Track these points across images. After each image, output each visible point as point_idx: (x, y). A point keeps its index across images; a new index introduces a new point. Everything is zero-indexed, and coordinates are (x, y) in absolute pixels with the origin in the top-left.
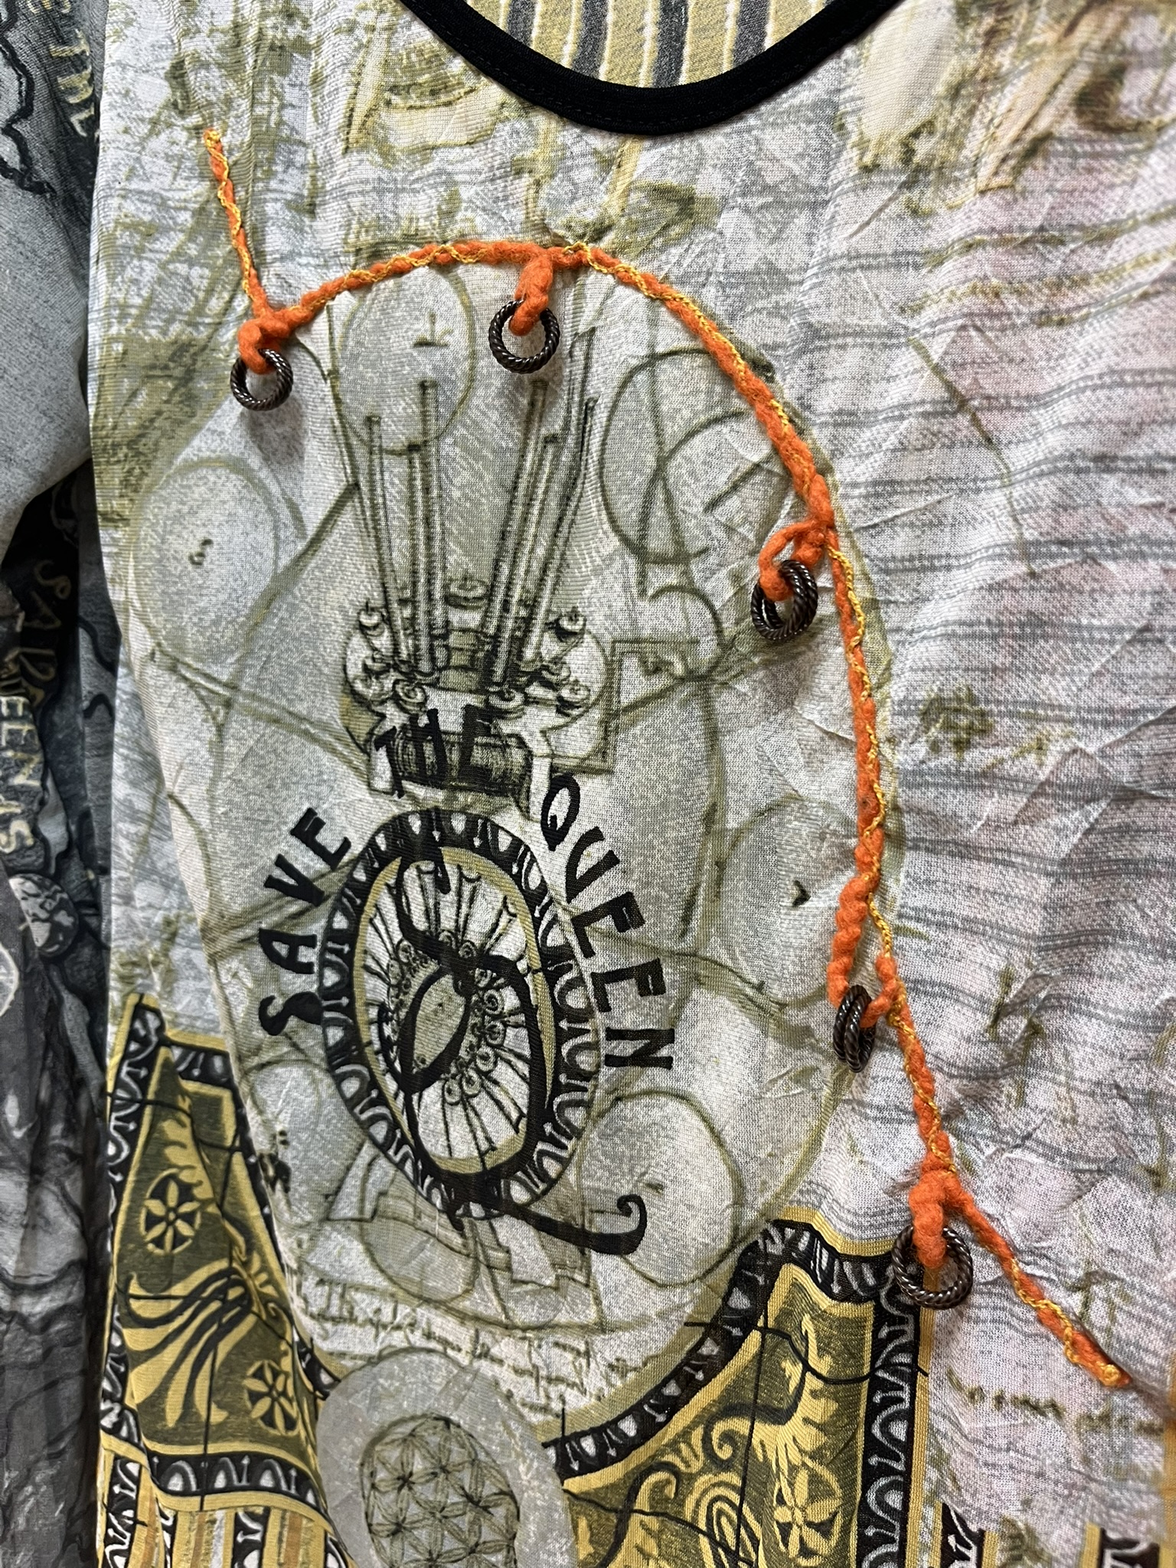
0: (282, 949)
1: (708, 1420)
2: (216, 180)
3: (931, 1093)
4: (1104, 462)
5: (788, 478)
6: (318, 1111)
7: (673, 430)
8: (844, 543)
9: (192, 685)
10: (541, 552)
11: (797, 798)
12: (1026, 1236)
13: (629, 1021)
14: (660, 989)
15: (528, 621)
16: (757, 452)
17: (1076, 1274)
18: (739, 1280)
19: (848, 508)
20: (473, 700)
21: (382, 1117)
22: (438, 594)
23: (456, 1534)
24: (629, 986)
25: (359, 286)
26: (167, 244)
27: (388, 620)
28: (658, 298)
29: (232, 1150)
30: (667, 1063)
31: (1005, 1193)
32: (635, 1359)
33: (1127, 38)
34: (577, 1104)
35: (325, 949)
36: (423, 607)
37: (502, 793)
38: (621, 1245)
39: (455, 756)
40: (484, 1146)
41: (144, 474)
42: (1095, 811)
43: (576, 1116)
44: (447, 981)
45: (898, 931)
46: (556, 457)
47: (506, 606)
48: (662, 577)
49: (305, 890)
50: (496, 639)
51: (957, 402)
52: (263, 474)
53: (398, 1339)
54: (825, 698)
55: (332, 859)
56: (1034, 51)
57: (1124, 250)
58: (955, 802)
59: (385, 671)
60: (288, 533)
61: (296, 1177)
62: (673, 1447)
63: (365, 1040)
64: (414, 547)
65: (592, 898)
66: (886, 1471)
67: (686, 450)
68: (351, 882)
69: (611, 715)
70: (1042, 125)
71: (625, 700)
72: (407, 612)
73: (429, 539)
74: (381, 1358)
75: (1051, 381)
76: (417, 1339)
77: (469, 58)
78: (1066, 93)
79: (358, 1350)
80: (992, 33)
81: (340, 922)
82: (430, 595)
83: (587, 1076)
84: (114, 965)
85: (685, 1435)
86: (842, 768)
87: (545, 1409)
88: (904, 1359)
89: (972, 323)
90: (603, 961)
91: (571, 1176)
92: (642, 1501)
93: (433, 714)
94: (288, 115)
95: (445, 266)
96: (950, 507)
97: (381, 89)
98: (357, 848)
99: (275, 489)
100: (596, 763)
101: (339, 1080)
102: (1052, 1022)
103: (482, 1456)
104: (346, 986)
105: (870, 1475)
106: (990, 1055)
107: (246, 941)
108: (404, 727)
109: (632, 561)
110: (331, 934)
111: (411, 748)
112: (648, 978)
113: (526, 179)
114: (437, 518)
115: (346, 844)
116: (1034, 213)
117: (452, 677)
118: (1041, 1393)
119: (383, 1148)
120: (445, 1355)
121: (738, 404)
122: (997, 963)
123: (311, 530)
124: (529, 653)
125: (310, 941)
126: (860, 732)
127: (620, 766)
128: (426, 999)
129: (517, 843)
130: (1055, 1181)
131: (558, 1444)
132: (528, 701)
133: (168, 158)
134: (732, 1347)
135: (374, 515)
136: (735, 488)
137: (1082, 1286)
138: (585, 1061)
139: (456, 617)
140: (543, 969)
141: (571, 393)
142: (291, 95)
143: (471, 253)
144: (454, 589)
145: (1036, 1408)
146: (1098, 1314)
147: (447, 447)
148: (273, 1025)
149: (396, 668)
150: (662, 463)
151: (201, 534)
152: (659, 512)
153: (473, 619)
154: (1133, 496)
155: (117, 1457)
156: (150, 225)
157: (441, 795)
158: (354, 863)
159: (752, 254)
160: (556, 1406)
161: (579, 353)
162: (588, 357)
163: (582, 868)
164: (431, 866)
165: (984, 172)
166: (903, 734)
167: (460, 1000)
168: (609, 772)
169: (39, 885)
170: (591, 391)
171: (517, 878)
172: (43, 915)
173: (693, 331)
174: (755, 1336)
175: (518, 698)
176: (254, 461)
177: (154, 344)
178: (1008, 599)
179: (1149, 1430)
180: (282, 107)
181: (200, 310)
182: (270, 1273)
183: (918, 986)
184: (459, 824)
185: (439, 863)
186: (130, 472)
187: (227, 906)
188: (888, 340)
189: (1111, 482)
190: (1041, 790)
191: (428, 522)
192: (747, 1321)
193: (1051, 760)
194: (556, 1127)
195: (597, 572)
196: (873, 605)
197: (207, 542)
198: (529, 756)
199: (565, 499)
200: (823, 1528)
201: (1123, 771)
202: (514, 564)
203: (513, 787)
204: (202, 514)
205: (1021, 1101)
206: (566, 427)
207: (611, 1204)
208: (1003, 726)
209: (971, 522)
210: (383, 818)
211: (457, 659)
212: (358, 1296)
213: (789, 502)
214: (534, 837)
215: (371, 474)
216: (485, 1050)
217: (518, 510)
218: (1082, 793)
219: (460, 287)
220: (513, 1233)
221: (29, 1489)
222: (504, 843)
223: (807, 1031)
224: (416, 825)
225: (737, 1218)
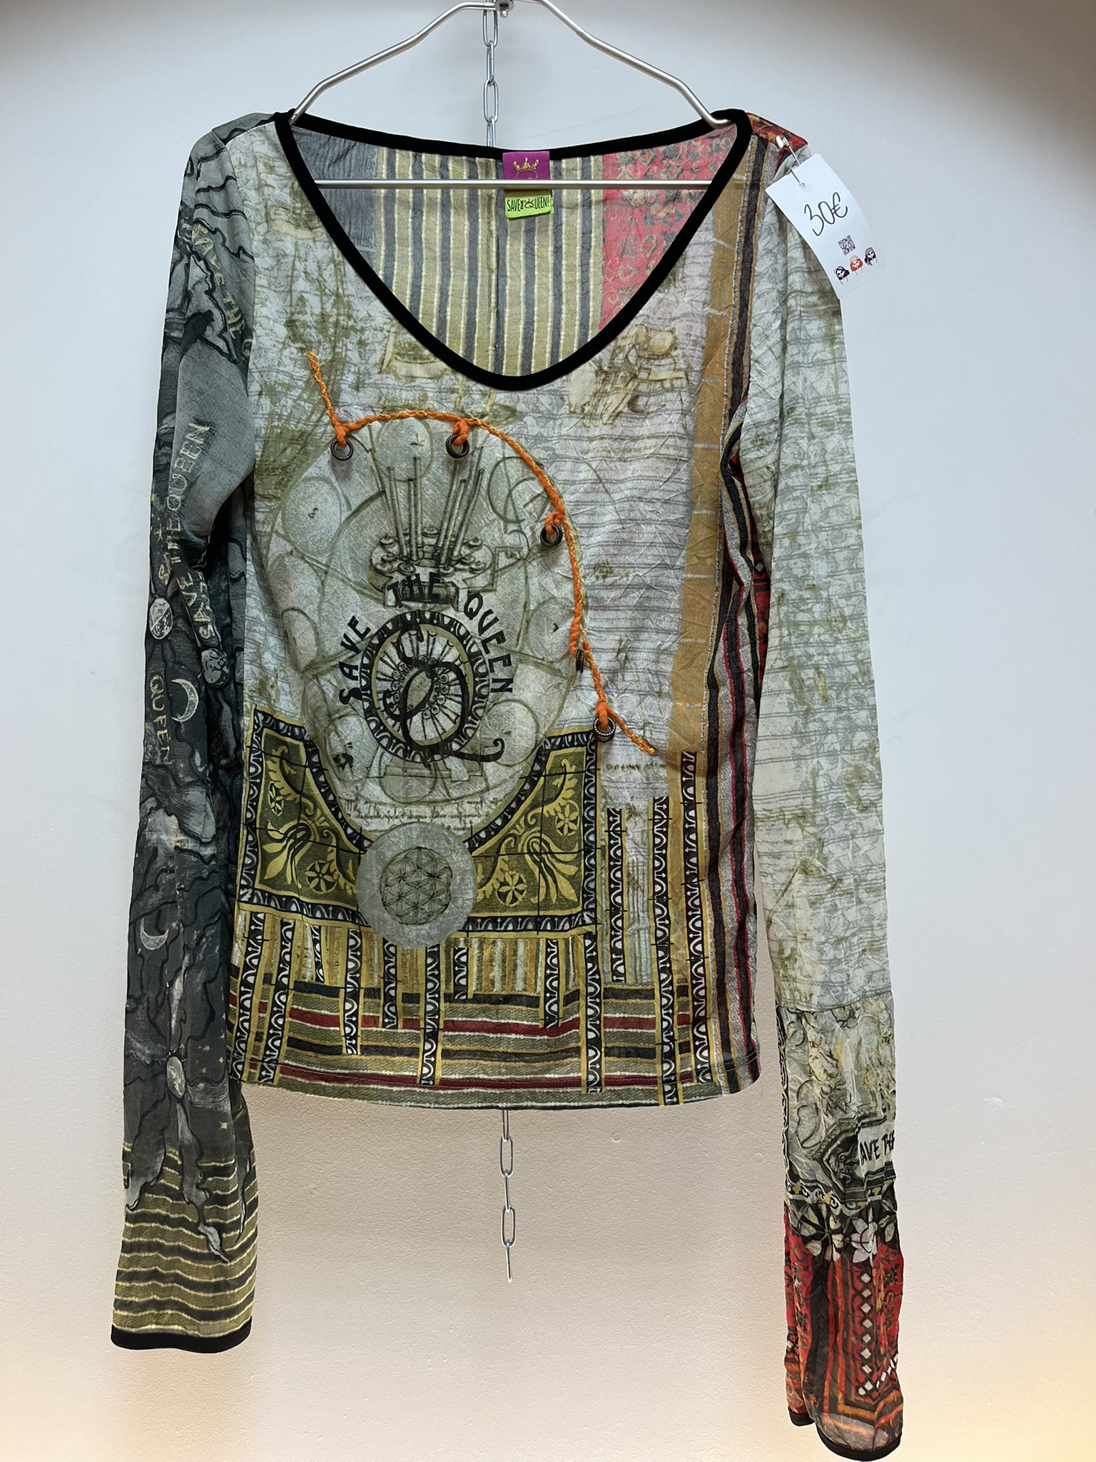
0: (347, 670)
1: (526, 814)
2: (313, 371)
3: (599, 680)
4: (640, 499)
5: (549, 497)
6: (362, 735)
7: (513, 481)
8: (568, 519)
9: (311, 565)
10: (460, 518)
11: (553, 597)
12: (627, 717)
13: (501, 675)
14: (510, 664)
15: (455, 542)
16: (539, 490)
17: (641, 724)
18: (537, 760)
19: (568, 508)
20: (431, 570)
21: (386, 736)
22: (419, 532)
23: (425, 893)
24: (500, 664)
25: (383, 420)
26: (296, 393)
27: (398, 542)
28: (505, 439)
29: (305, 767)
30: (510, 690)
31: (621, 707)
32: (501, 796)
33: (640, 388)
34: (481, 707)
35: (361, 671)
36: (414, 536)
37: (446, 603)
38: (496, 757)
39: (426, 591)
40: (441, 731)
41: (289, 481)
42: (642, 592)
43: (480, 712)
44: (423, 674)
45: (588, 634)
46: (466, 487)
47: (446, 537)
48: (512, 527)
49: (353, 647)
50: (442, 548)
51: (600, 480)
52: (336, 484)
53: (397, 822)
54: (562, 565)
55: (362, 636)
56: (618, 389)
57: (640, 444)
58: (604, 594)
59: (395, 560)
60: (345, 508)
61: (356, 760)
62: (514, 827)
63: (377, 706)
64: (410, 515)
65: (486, 635)
66: (589, 804)
67: (517, 488)
68: (370, 645)
69: (494, 572)
70: (620, 409)
71: (500, 567)
72: (407, 538)
73: (416, 512)
74: (391, 830)
75: (623, 477)
76: (405, 820)
77: (431, 350)
78: (626, 401)
79: (382, 828)
80: (604, 380)
81: (366, 661)
82: (416, 533)
83: (484, 697)
84: (246, 691)
85: (518, 821)
86: (569, 587)
87: (463, 829)
88: (593, 767)
89: (604, 459)
90: (493, 655)
91: (478, 734)
92: (503, 851)
93: (418, 575)
94: (349, 353)
95: (421, 418)
96: (598, 510)
97: (393, 353)
98: (374, 630)
99: (339, 490)
100: (490, 588)
101: (369, 722)
102: (630, 655)
103: (436, 856)
104: (369, 687)
105: (585, 806)
106: (616, 665)
107: (335, 666)
108: (403, 581)
109: (502, 522)
110: (363, 665)
111: (407, 588)
112: (506, 660)
113: (455, 395)
114: (419, 506)
115: (368, 630)
116: (618, 431)
117: (426, 562)
118: (634, 763)
119: (386, 749)
120: (419, 822)
121: (532, 475)
122: (617, 638)
123: (354, 508)
124: (456, 553)
125: (356, 668)
126: (574, 574)
127: (499, 588)
128: (413, 682)
129: (452, 620)
130: (634, 699)
131: (469, 840)
132: (456, 570)
133: (291, 359)
134: (534, 784)
135: (393, 503)
136: (531, 501)
137: (643, 728)
138: (484, 691)
139: (427, 541)
140: (469, 661)
141: (471, 467)
142: (350, 346)
143: (432, 415)
144: (425, 530)
145: (633, 767)
146: (648, 734)
147: (424, 481)
148: (344, 700)
149: (401, 559)
150: (510, 491)
151: (313, 506)
152: (510, 507)
153: (433, 541)
154: (647, 508)
155: (252, 913)
156: (289, 385)
157: (420, 605)
158: (372, 637)
159: (535, 430)
160: (469, 826)
161: (476, 454)
162: (480, 456)
163: (485, 623)
164: (415, 632)
165: (605, 417)
166: (588, 574)
167: (429, 680)
168: (495, 590)
169: (218, 654)
170: (481, 466)
171: (454, 633)
172: (219, 667)
173: (517, 451)
174: (542, 779)
175: (452, 569)
176: (333, 479)
177: (293, 431)
178: (617, 535)
179: (662, 766)
180: (347, 350)
181: (309, 419)
182: (326, 816)
183: (594, 650)
184: (428, 616)
185: (419, 630)
186: (283, 479)
187: (327, 653)
188: (577, 460)
189: (642, 504)
190: (628, 587)
191: (416, 506)
192: (539, 775)
193: (630, 578)
194: (473, 717)
195: (487, 525)
196: (577, 537)
197: (316, 509)
198: (457, 589)
199: (469, 502)
200: (575, 822)
201: (648, 580)
202: (449, 523)
203: (451, 600)
204: (314, 498)
205: (623, 680)
206: (470, 477)
207: (491, 743)
208: (616, 570)
209: (604, 514)
210: (391, 616)
211: (427, 555)
212: (380, 807)
213: (548, 507)
214: (461, 617)
215: (391, 488)
216: (441, 696)
217: (450, 504)
218: (638, 587)
219: (427, 426)
220: (453, 763)
221: (204, 940)
222: (447, 621)
223: (560, 671)
224: (409, 617)
225: (537, 737)
